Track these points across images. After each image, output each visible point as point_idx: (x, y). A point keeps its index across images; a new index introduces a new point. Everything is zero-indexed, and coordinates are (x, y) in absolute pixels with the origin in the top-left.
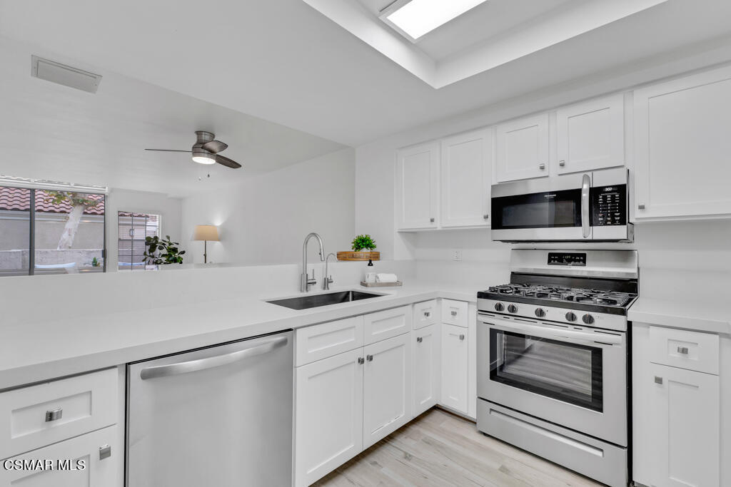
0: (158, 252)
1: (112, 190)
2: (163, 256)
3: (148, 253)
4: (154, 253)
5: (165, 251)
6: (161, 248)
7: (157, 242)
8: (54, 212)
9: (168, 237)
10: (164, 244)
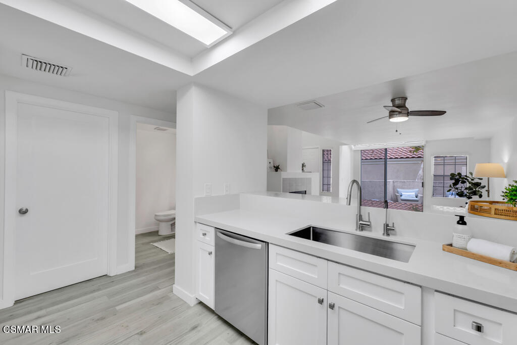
0: (460, 185)
1: (427, 142)
2: (466, 189)
3: (452, 186)
4: (457, 186)
5: (468, 185)
6: (463, 182)
7: (460, 177)
8: (397, 158)
9: (471, 174)
10: (466, 179)
